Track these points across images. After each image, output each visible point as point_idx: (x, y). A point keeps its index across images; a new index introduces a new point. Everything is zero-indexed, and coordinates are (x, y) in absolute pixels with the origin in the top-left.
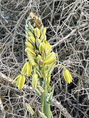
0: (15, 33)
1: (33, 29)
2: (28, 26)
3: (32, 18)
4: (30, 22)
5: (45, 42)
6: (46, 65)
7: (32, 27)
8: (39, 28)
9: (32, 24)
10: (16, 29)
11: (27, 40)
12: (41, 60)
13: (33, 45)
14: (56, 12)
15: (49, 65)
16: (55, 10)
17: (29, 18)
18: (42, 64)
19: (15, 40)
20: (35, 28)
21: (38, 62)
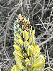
0: (7, 28)
1: (22, 32)
2: (16, 29)
3: (21, 20)
4: (18, 25)
5: (33, 45)
6: (34, 69)
7: (21, 30)
8: (28, 30)
9: (21, 26)
10: (8, 25)
11: (15, 42)
12: (30, 64)
13: (21, 48)
14: (46, 8)
15: (37, 69)
16: (46, 6)
17: (17, 21)
18: (30, 68)
19: (7, 35)
20: (23, 30)
21: (26, 65)
